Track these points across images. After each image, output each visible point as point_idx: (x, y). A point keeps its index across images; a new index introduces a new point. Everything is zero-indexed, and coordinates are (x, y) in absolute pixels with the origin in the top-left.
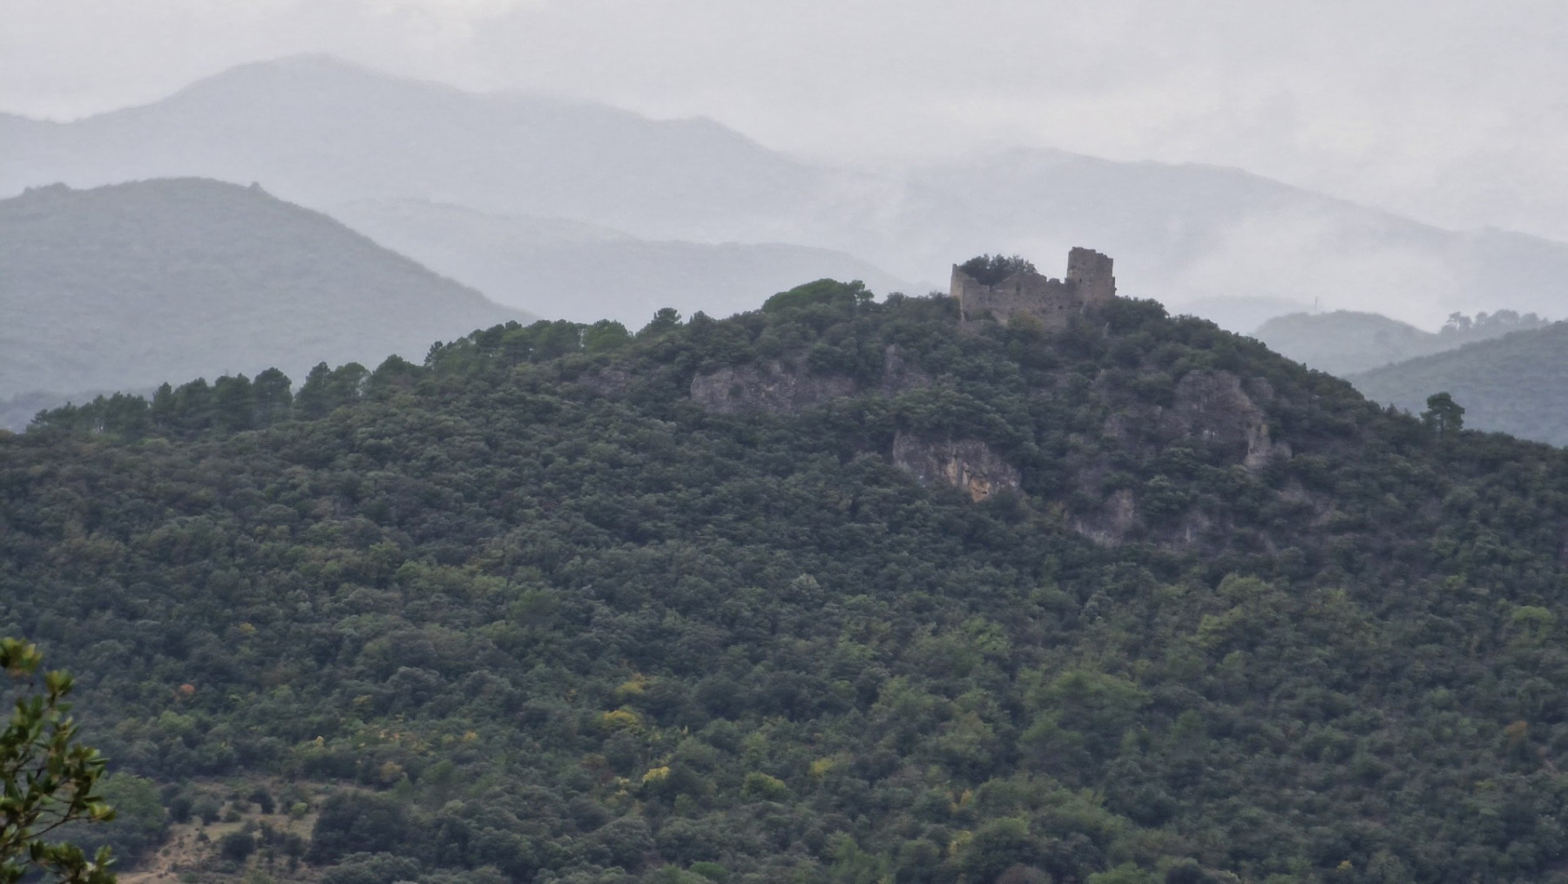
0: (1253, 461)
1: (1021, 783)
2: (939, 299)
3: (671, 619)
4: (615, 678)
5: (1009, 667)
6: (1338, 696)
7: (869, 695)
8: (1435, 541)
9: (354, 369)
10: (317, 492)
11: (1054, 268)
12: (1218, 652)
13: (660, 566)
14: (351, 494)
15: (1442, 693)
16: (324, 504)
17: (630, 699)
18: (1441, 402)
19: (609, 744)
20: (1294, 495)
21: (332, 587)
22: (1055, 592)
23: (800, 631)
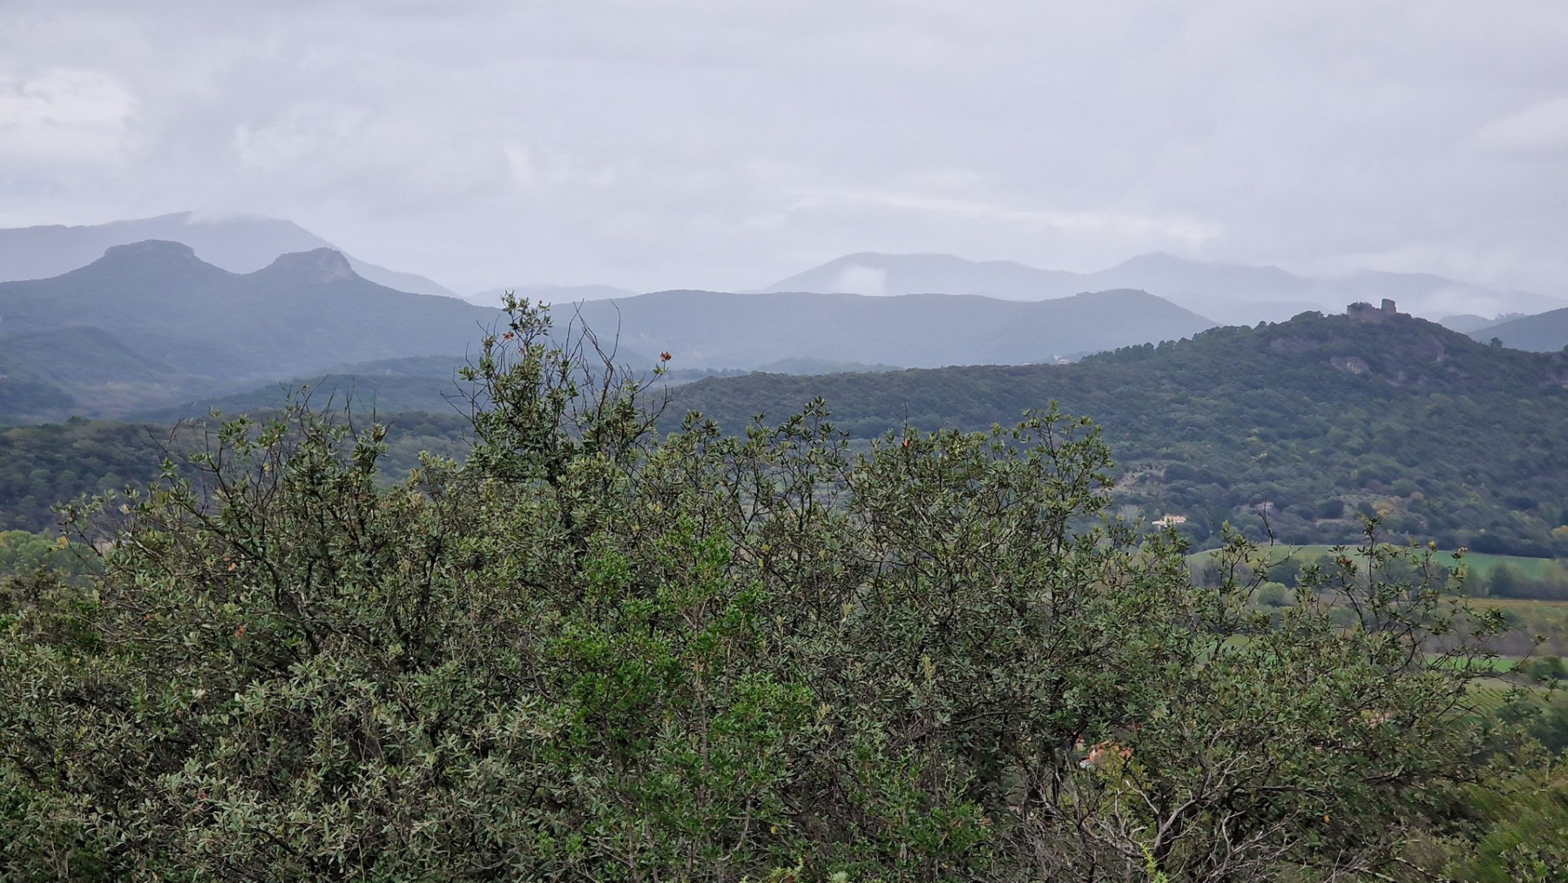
0: (1439, 359)
1: (1372, 456)
2: (1343, 315)
3: (1267, 411)
4: (1250, 429)
5: (1367, 422)
6: (1466, 428)
7: (1326, 431)
8: (1494, 382)
9: (1172, 342)
10: (1163, 378)
11: (1378, 305)
12: (1430, 416)
13: (1263, 395)
14: (1173, 378)
15: (1498, 426)
16: (1165, 381)
17: (1255, 434)
18: (1495, 340)
19: (1249, 448)
20: (1451, 369)
21: (1168, 405)
22: (1381, 400)
23: (1305, 413)
